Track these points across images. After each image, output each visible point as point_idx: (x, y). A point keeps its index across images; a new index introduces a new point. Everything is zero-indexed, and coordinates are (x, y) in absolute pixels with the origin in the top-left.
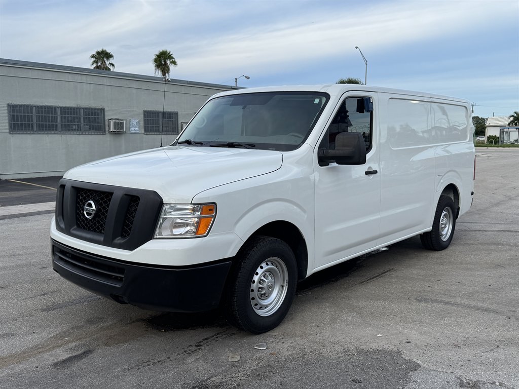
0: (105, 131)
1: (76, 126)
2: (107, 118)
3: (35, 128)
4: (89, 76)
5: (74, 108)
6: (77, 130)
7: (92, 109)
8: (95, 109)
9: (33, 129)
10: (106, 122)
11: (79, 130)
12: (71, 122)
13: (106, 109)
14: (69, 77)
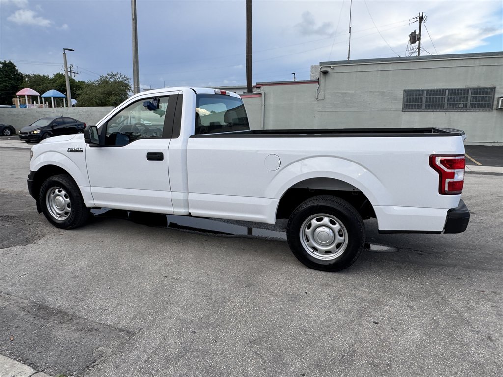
0: (492, 109)
1: (462, 105)
2: (496, 96)
3: (424, 107)
4: (482, 60)
5: (461, 90)
6: (462, 108)
7: (481, 89)
8: (484, 89)
9: (421, 108)
10: (495, 100)
11: (465, 108)
12: (457, 101)
13: (497, 88)
14: (462, 63)
